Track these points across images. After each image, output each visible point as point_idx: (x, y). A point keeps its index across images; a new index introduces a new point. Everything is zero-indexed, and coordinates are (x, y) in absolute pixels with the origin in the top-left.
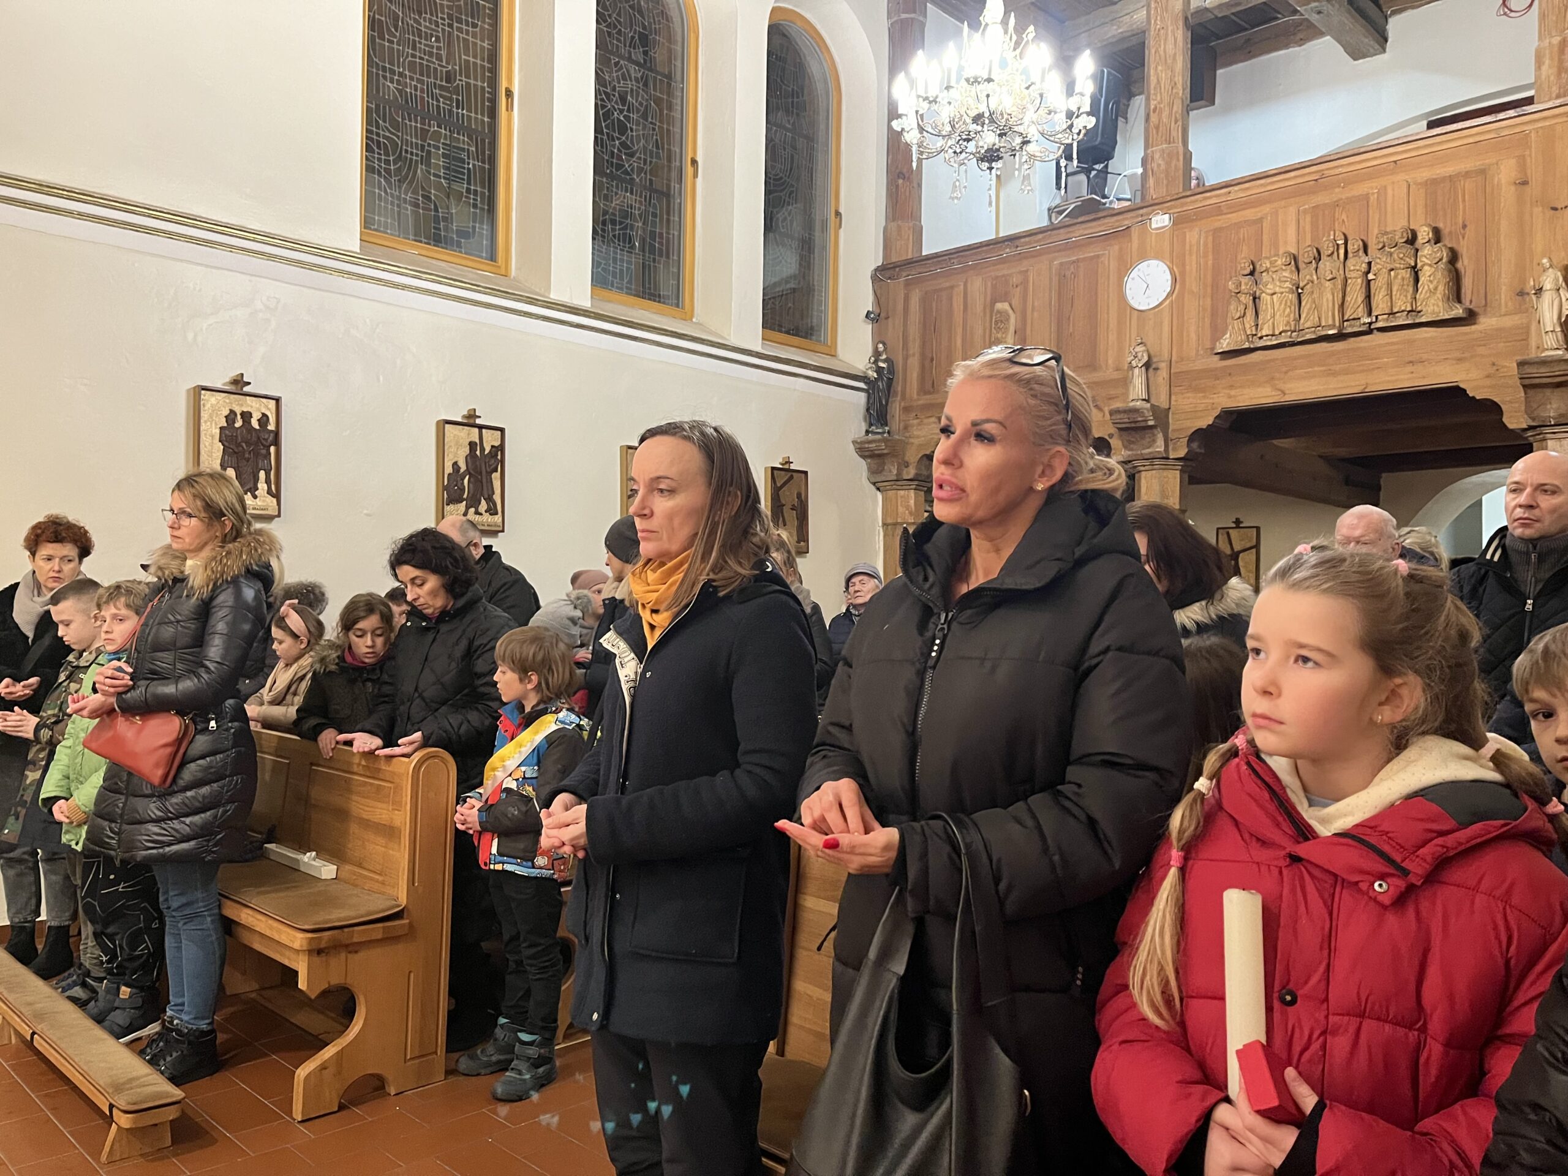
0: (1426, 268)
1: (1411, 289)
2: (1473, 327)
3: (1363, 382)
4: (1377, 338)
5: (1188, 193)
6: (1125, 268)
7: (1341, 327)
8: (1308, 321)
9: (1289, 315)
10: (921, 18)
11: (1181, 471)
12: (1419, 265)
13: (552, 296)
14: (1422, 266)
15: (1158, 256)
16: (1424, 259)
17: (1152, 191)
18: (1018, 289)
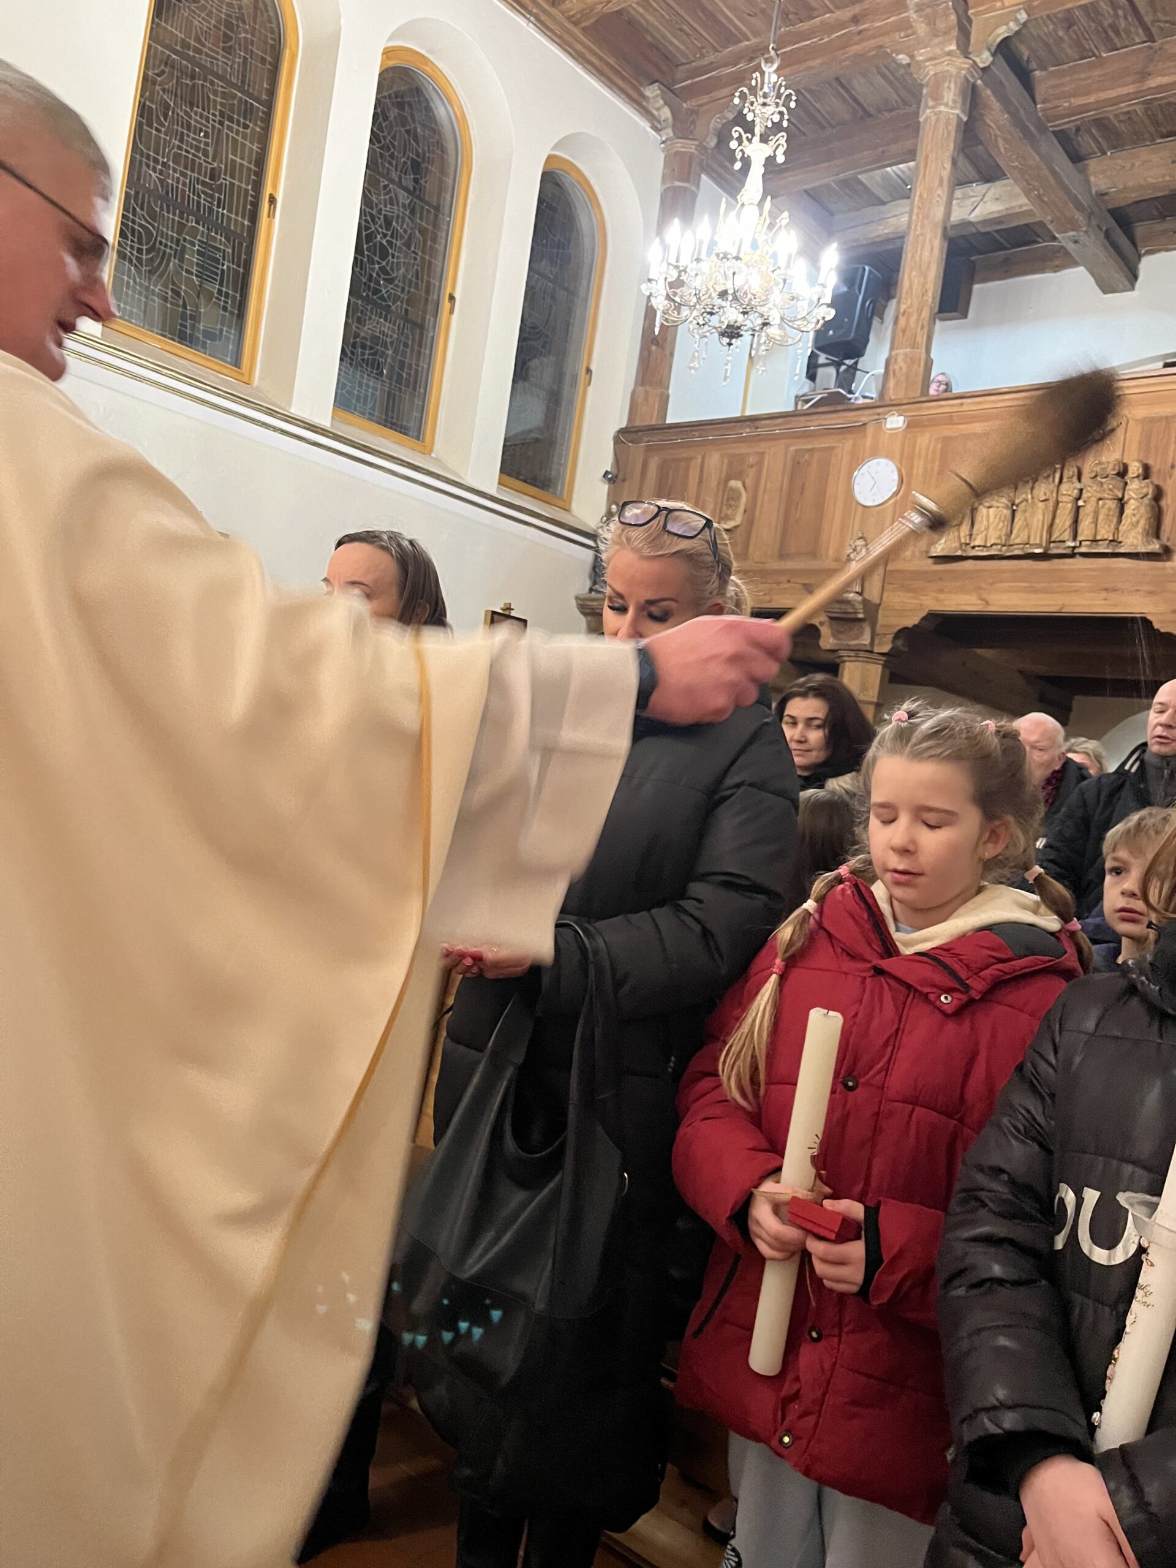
0: (1132, 501)
1: (1115, 520)
2: (1168, 564)
3: (1060, 602)
4: (1079, 563)
5: (924, 399)
6: (856, 462)
7: (1047, 548)
8: (1018, 537)
9: (1001, 530)
10: (694, 189)
11: (884, 666)
12: (1126, 497)
13: (292, 410)
14: (1129, 500)
15: (889, 456)
16: (1131, 493)
17: (891, 391)
18: (754, 469)
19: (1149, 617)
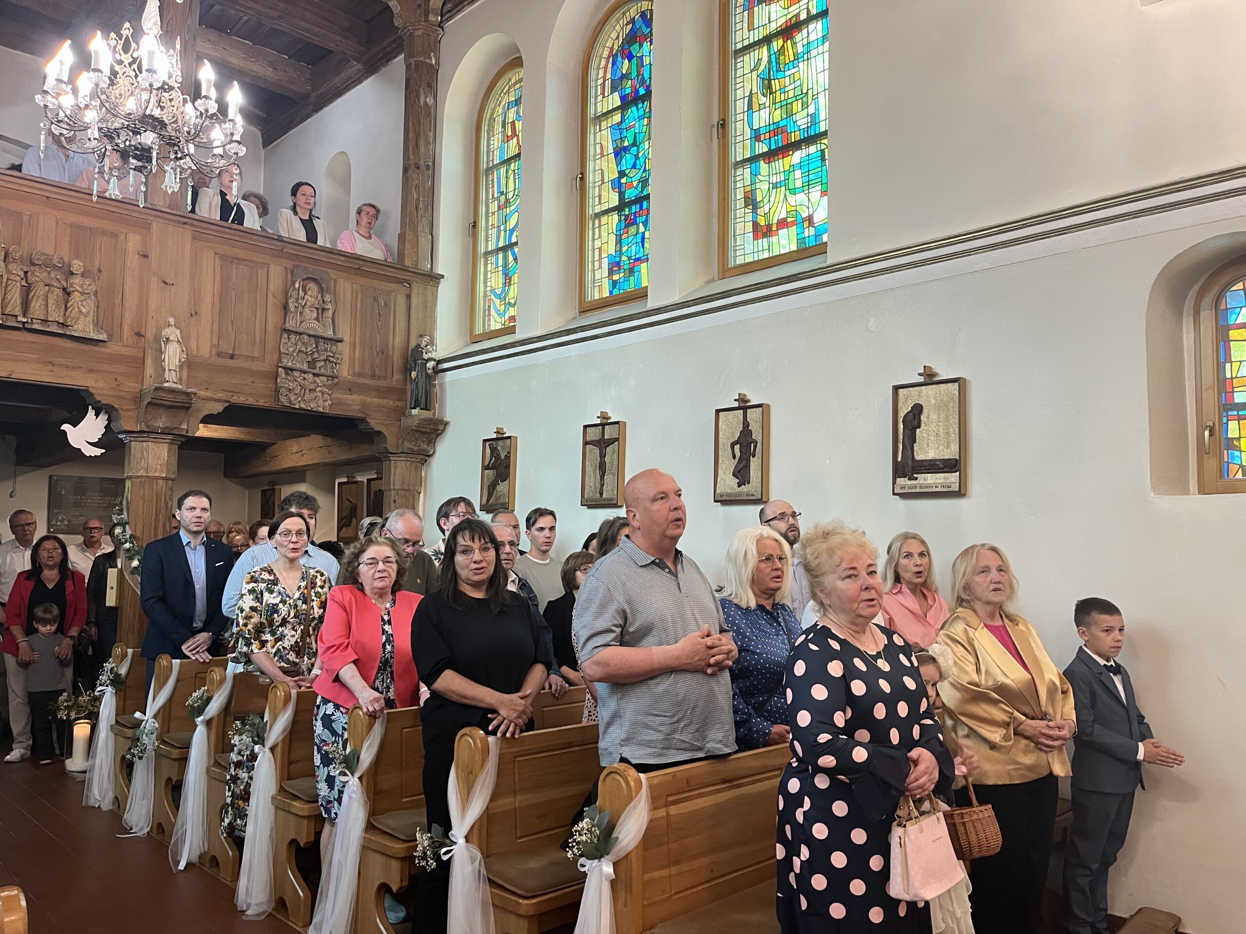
0: (77, 293)
1: (63, 306)
3: (10, 369)
12: (71, 289)
14: (73, 291)
16: (75, 286)
19: (91, 390)
